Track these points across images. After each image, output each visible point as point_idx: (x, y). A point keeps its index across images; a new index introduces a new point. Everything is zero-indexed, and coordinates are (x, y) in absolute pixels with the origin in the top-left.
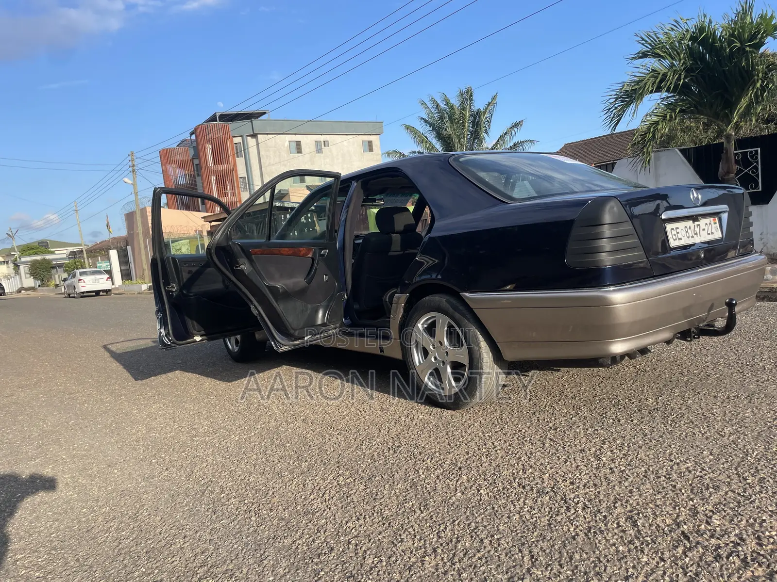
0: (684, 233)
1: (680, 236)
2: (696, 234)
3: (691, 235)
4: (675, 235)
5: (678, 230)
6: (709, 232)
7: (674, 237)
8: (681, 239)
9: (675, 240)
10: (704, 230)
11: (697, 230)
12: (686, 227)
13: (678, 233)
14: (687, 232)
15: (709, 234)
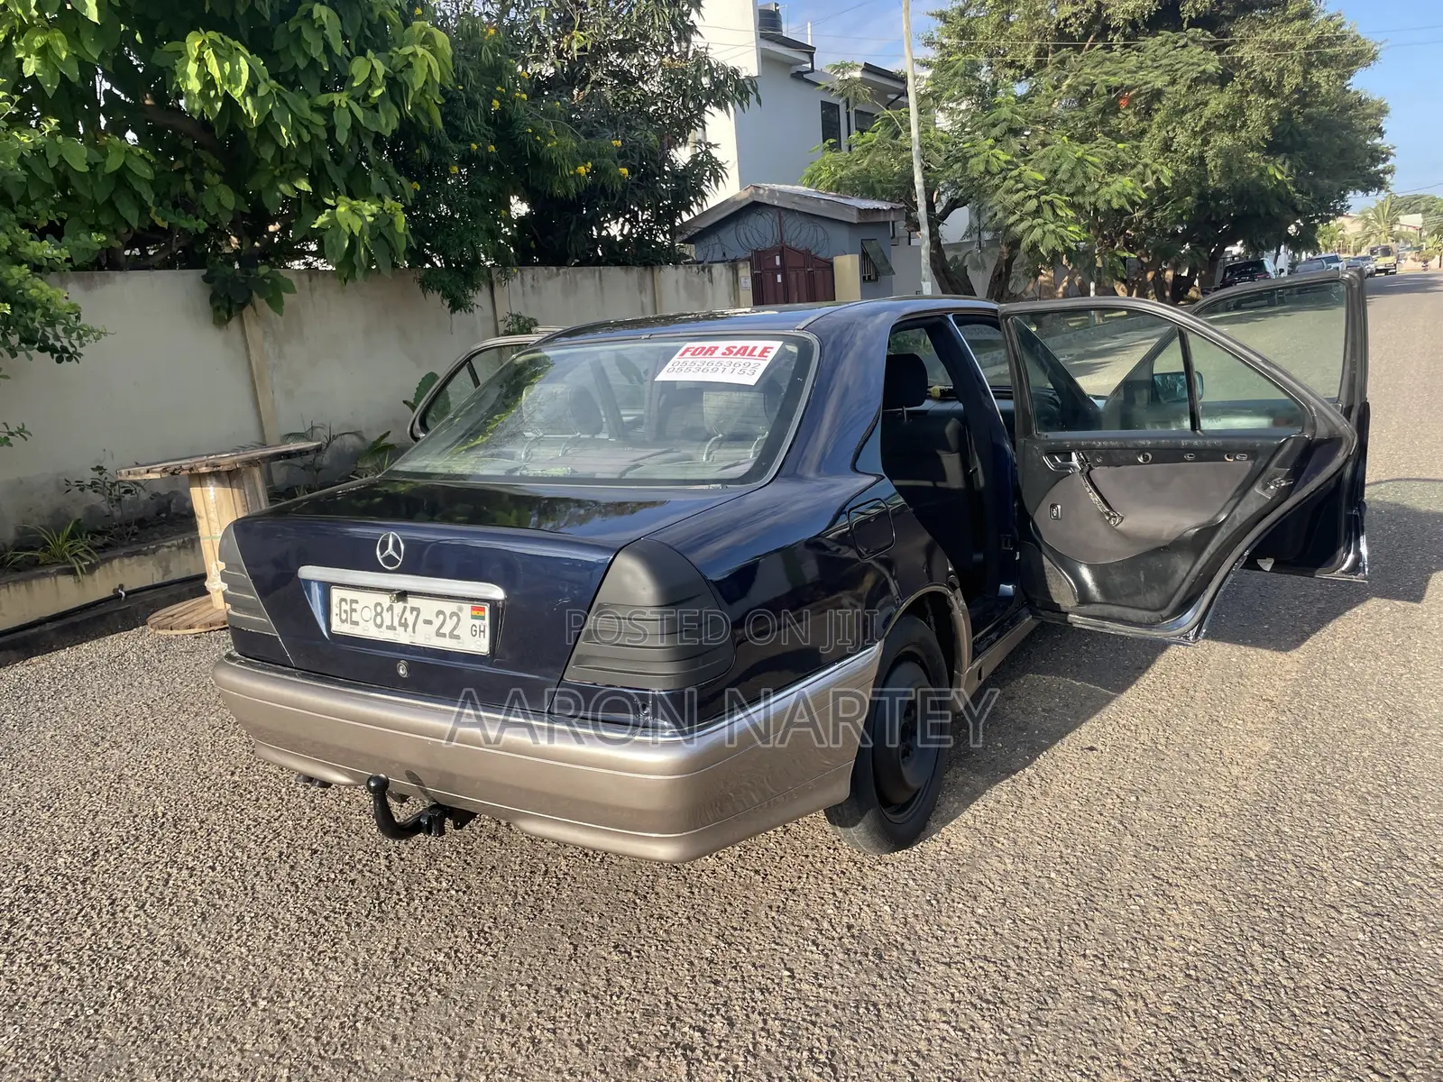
0: (369, 614)
1: (355, 617)
2: (405, 625)
3: (387, 622)
4: (346, 611)
5: (354, 606)
6: (446, 630)
7: (344, 616)
8: (356, 623)
9: (342, 621)
10: (428, 622)
11: (410, 618)
12: (378, 604)
13: (353, 610)
14: (377, 614)
15: (439, 634)
